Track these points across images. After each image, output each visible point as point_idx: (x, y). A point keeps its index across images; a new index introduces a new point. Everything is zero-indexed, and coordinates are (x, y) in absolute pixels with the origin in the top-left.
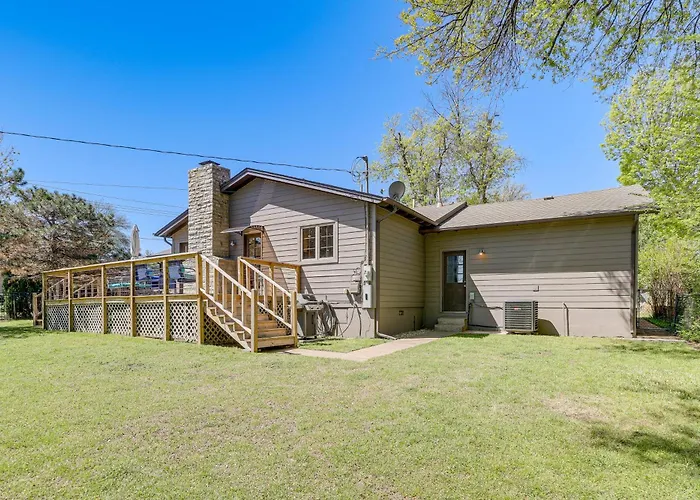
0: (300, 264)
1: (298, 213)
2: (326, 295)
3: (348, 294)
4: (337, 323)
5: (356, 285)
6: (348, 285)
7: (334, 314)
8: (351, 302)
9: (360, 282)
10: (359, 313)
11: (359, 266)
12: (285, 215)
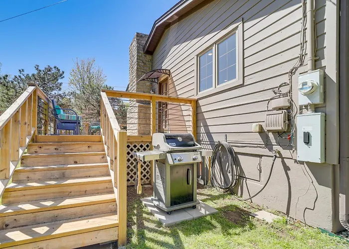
0: (196, 98)
1: (186, 43)
2: (226, 134)
3: (261, 132)
4: (241, 176)
5: (280, 117)
6: (262, 117)
7: (236, 162)
8: (268, 145)
9: (289, 109)
10: (287, 168)
11: (286, 79)
12: (181, 47)
